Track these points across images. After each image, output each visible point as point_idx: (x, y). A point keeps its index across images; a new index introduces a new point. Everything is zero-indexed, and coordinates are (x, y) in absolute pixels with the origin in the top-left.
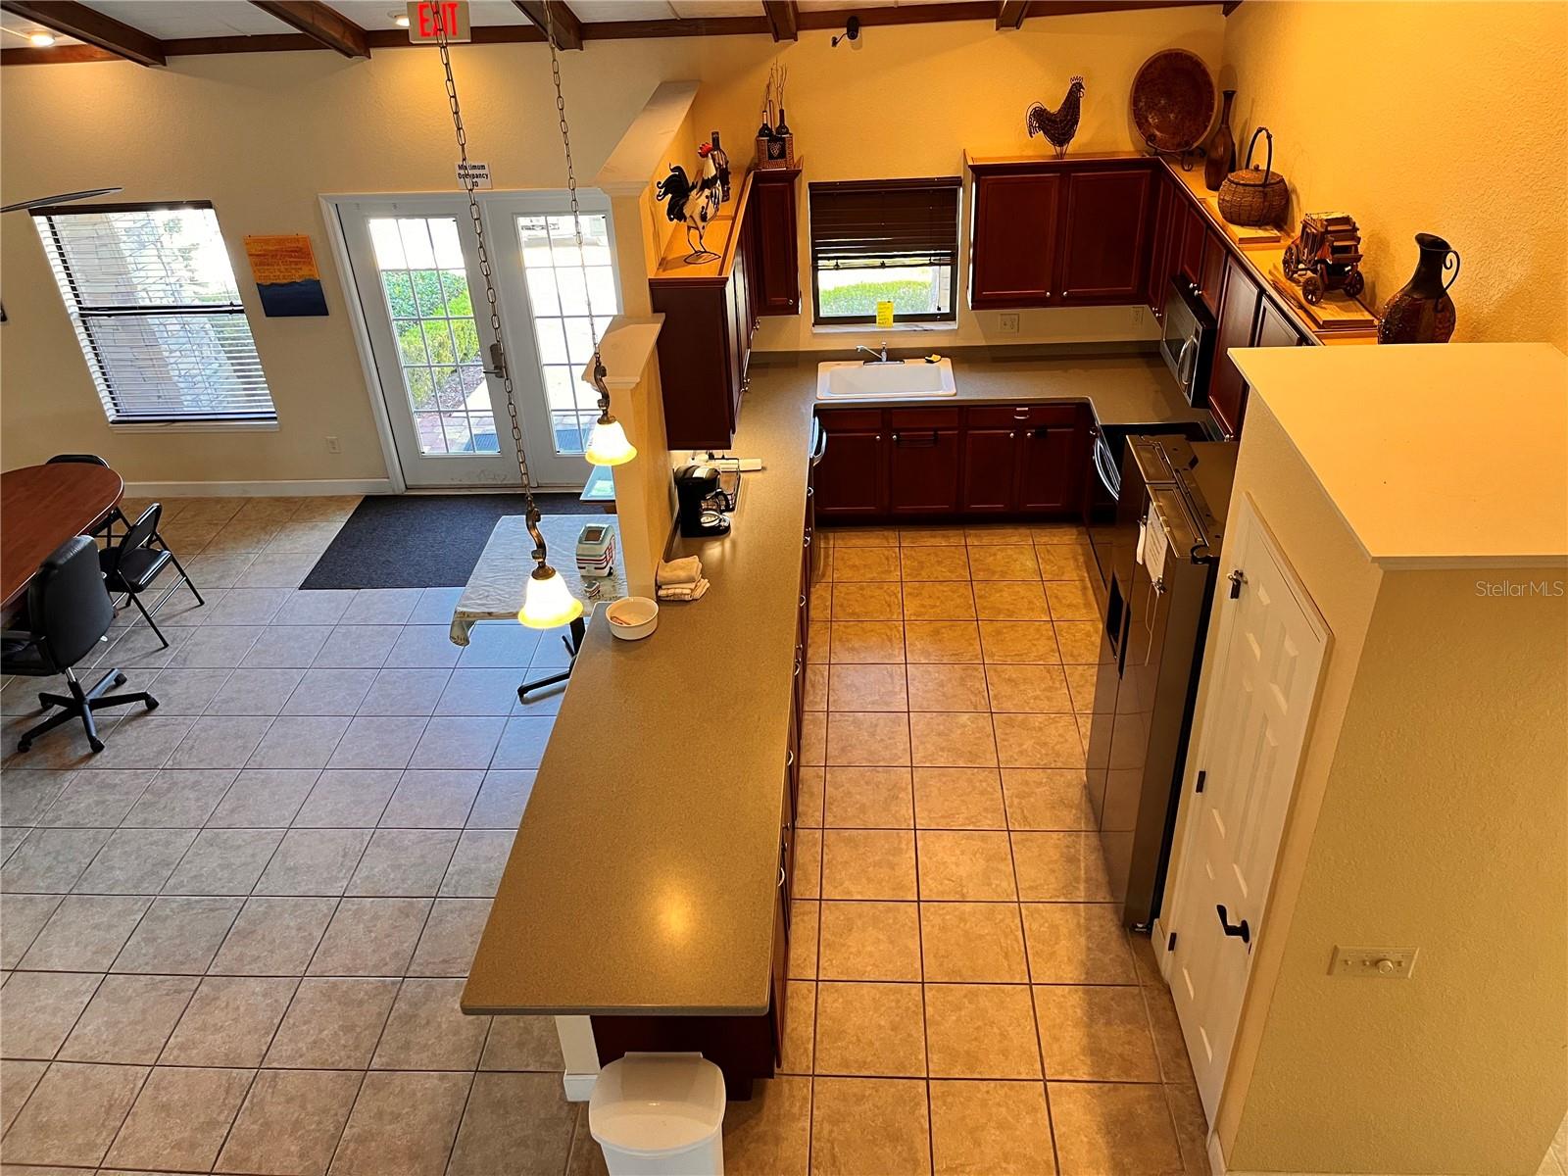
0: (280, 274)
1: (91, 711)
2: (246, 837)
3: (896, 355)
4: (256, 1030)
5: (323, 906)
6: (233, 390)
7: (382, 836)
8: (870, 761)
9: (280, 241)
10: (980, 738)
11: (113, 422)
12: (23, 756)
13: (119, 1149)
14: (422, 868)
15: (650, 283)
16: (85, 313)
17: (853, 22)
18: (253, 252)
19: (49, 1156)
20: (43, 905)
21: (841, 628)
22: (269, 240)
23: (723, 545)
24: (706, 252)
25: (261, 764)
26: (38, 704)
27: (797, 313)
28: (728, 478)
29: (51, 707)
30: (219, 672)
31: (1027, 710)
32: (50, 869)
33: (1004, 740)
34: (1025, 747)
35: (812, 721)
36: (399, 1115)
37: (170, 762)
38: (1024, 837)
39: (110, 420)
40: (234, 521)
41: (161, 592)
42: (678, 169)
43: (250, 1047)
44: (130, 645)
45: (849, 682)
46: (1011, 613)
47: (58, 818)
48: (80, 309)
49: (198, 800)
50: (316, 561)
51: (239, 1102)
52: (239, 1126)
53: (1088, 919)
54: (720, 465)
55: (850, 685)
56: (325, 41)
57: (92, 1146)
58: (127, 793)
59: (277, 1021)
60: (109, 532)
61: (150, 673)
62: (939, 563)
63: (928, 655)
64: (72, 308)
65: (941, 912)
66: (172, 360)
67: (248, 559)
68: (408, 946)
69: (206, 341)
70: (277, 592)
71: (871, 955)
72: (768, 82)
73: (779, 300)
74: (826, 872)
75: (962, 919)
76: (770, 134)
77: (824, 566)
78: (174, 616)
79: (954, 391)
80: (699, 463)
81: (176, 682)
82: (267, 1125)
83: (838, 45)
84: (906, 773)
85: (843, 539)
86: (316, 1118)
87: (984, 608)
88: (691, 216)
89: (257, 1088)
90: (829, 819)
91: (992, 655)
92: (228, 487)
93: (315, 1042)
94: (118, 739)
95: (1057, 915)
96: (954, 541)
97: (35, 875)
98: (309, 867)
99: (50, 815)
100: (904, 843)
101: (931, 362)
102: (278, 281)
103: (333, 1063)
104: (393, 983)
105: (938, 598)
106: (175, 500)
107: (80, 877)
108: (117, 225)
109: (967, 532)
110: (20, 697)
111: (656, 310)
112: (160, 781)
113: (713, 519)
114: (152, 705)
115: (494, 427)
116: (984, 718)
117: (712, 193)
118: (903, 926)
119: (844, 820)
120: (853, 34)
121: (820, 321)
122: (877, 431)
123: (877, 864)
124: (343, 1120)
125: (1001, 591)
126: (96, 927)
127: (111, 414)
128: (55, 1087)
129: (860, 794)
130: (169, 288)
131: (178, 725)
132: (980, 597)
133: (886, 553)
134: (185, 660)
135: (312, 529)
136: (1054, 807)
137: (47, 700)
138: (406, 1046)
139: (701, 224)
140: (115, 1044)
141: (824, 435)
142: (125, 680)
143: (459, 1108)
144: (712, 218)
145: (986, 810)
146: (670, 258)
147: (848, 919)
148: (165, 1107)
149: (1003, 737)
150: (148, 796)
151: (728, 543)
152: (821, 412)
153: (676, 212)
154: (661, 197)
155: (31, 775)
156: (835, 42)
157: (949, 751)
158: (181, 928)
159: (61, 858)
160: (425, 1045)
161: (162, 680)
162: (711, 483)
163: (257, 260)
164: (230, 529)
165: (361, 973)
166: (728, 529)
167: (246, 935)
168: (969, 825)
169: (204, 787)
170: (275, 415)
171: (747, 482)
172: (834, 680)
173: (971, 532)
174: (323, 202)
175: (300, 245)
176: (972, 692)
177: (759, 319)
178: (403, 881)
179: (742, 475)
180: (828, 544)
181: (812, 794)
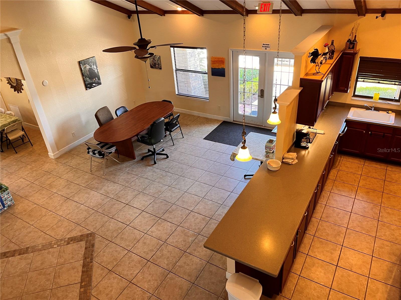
0: (217, 66)
1: (156, 155)
2: (177, 191)
3: (377, 109)
4: (166, 234)
5: (187, 212)
6: (203, 91)
7: (204, 200)
8: (334, 222)
9: (219, 58)
10: (372, 227)
11: (177, 95)
12: (141, 161)
13: (134, 248)
14: (210, 211)
15: (300, 79)
16: (177, 70)
17: (384, 12)
18: (212, 60)
19: (121, 245)
20: (136, 193)
21: (337, 183)
22: (216, 58)
23: (305, 152)
24: (320, 72)
25: (184, 176)
26: (147, 151)
27: (347, 92)
28: (313, 134)
29: (150, 152)
30: (182, 153)
31: (391, 223)
32: (139, 186)
33: (380, 230)
34: (386, 234)
35: (320, 206)
36: (189, 265)
37: (167, 170)
38: (376, 259)
39: (176, 94)
40: (195, 121)
41: (176, 133)
42: (317, 49)
43: (164, 237)
44: (167, 143)
45: (335, 199)
46: (395, 193)
47: (144, 176)
48: (176, 69)
49: (170, 180)
50: (209, 133)
51: (159, 248)
52: (157, 253)
53: (390, 290)
54: (311, 130)
55: (335, 200)
56: (238, 12)
57: (129, 246)
58: (158, 174)
59: (171, 233)
60: (170, 118)
61: (169, 150)
62: (376, 173)
63: (363, 198)
64: (174, 69)
65: (343, 271)
66: (192, 83)
67: (195, 130)
68: (202, 227)
69: (200, 79)
70: (199, 139)
71: (317, 275)
72: (353, 27)
73: (342, 88)
74: (311, 248)
75: (349, 276)
76: (350, 42)
77: (338, 165)
78: (177, 139)
79: (393, 123)
80: (305, 129)
81: (173, 153)
82: (163, 255)
83: (378, 18)
84: (344, 230)
85: (346, 159)
86: (172, 258)
87: (386, 189)
88: (317, 63)
89: (163, 246)
90: (317, 234)
91: (385, 204)
92: (196, 113)
93: (177, 241)
94: (160, 163)
95: (380, 286)
96: (383, 167)
97: (137, 186)
98: (187, 202)
99: (143, 174)
100: (338, 248)
101: (389, 113)
102: (216, 68)
103: (179, 247)
104: (196, 235)
105: (372, 183)
106: (185, 114)
107: (144, 189)
108: (187, 51)
109: (388, 165)
110: (145, 149)
111: (301, 86)
112: (164, 174)
113: (305, 144)
114: (168, 157)
115: (257, 110)
116: (376, 221)
117: (325, 57)
118: (330, 271)
119: (321, 236)
120: (383, 16)
121: (355, 96)
122: (364, 130)
123: (328, 251)
124: (177, 261)
125: (394, 186)
126: (144, 200)
127: (177, 93)
128: (127, 231)
129: (328, 230)
130: (195, 66)
131: (171, 163)
132: (386, 186)
133: (359, 165)
134: (176, 149)
135: (210, 126)
136: (390, 254)
137: (149, 151)
138: (195, 250)
139: (320, 65)
140: (140, 226)
141: (346, 128)
142: (164, 150)
143: (202, 269)
144: (324, 64)
145: (367, 248)
146: (309, 73)
147: (314, 263)
148: (145, 243)
149: (380, 228)
150: (161, 176)
151: (307, 151)
152: (347, 121)
153: (313, 61)
154: (309, 57)
155: (142, 165)
156: (377, 17)
157: (361, 227)
158: (159, 206)
159: (142, 184)
160: (199, 252)
161: (171, 152)
162: (307, 134)
163: (213, 62)
164: (193, 122)
165: (190, 230)
166: (308, 148)
167: (171, 212)
168: (360, 250)
169: (172, 178)
170: (208, 98)
171: (318, 137)
172: (330, 197)
173: (389, 166)
174: (230, 50)
175: (222, 60)
176: (374, 213)
177: (334, 93)
178: (205, 212)
179: (317, 134)
180: (341, 159)
181: (314, 226)
